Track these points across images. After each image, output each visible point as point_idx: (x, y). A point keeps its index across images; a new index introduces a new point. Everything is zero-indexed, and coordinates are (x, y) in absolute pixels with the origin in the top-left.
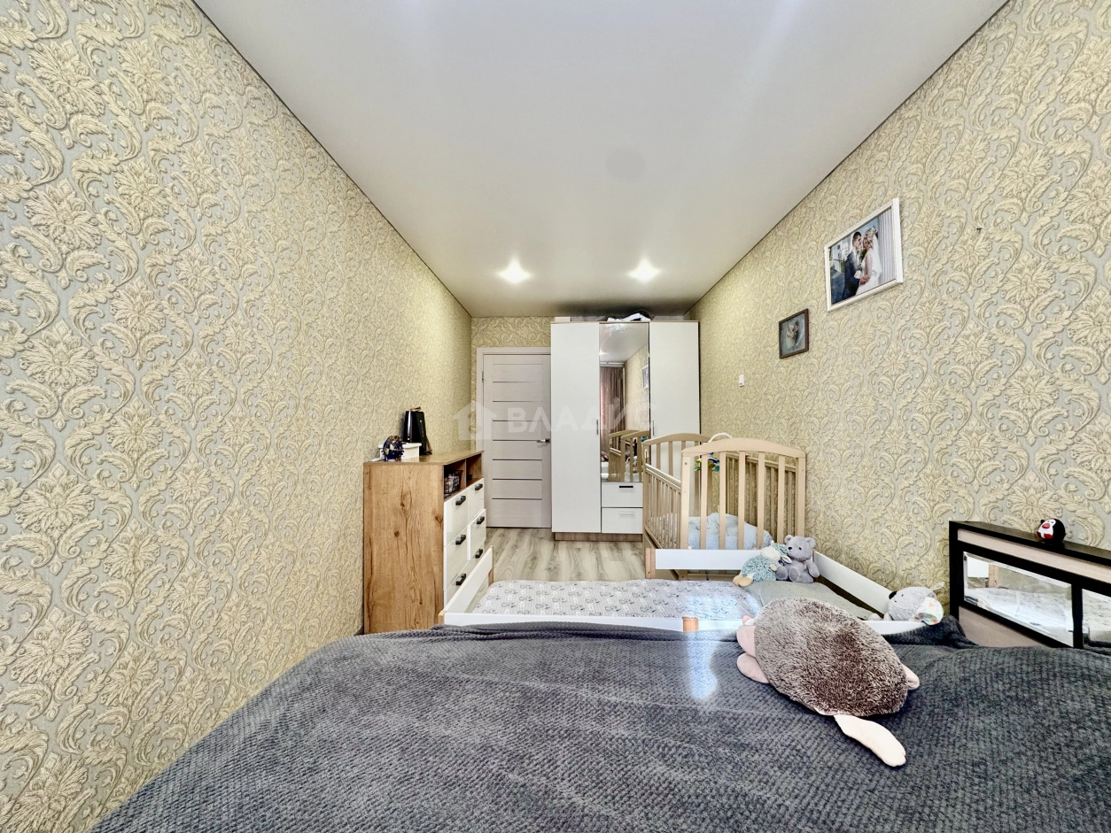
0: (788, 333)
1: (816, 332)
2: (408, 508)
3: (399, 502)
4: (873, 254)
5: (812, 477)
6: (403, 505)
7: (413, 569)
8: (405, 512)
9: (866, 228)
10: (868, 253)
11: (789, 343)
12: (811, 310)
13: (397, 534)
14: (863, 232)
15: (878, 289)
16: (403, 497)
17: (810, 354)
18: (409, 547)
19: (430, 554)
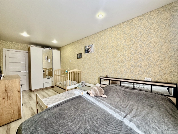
2: (8, 91)
3: (4, 90)
5: (82, 74)
6: (6, 90)
7: (11, 106)
8: (7, 92)
11: (79, 57)
12: (82, 53)
13: (4, 99)
14: (90, 46)
16: (6, 88)
17: (82, 59)
18: (9, 101)
19: (16, 101)
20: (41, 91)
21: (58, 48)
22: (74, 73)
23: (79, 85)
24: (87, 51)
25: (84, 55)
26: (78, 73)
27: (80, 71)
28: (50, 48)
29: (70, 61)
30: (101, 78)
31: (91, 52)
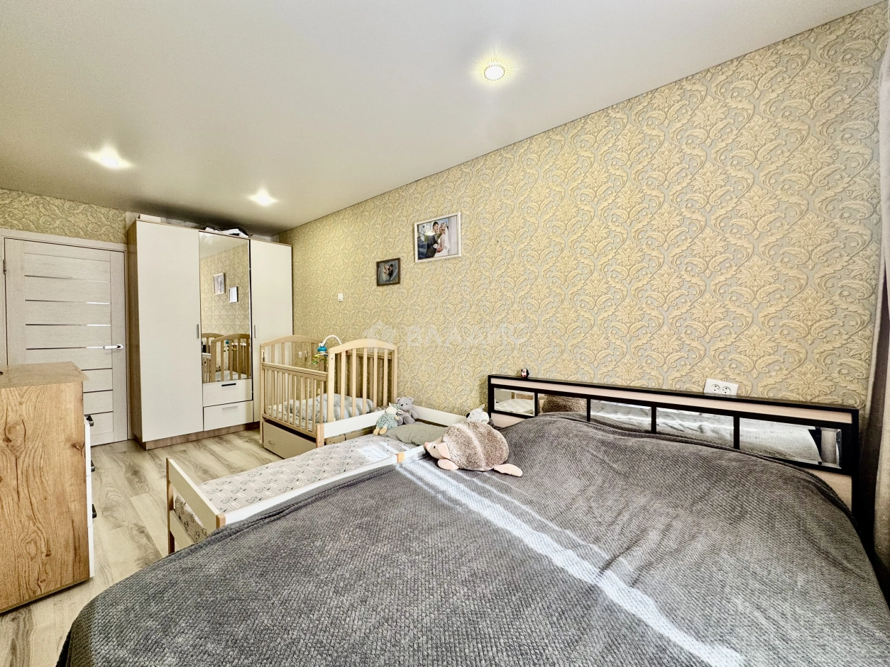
0: (384, 270)
1: (406, 273)
2: (18, 441)
4: (445, 237)
5: (401, 362)
6: (8, 440)
7: (33, 517)
8: (13, 449)
9: (441, 222)
10: (442, 236)
11: (384, 277)
12: (402, 259)
14: (440, 223)
15: (446, 257)
16: (7, 429)
17: (401, 287)
18: (23, 491)
19: (63, 493)
20: (190, 445)
21: (281, 234)
22: (360, 358)
23: (384, 419)
24: (428, 249)
25: (412, 267)
26: (381, 359)
27: (392, 347)
28: (236, 231)
29: (341, 297)
30: (494, 381)
31: (444, 252)
